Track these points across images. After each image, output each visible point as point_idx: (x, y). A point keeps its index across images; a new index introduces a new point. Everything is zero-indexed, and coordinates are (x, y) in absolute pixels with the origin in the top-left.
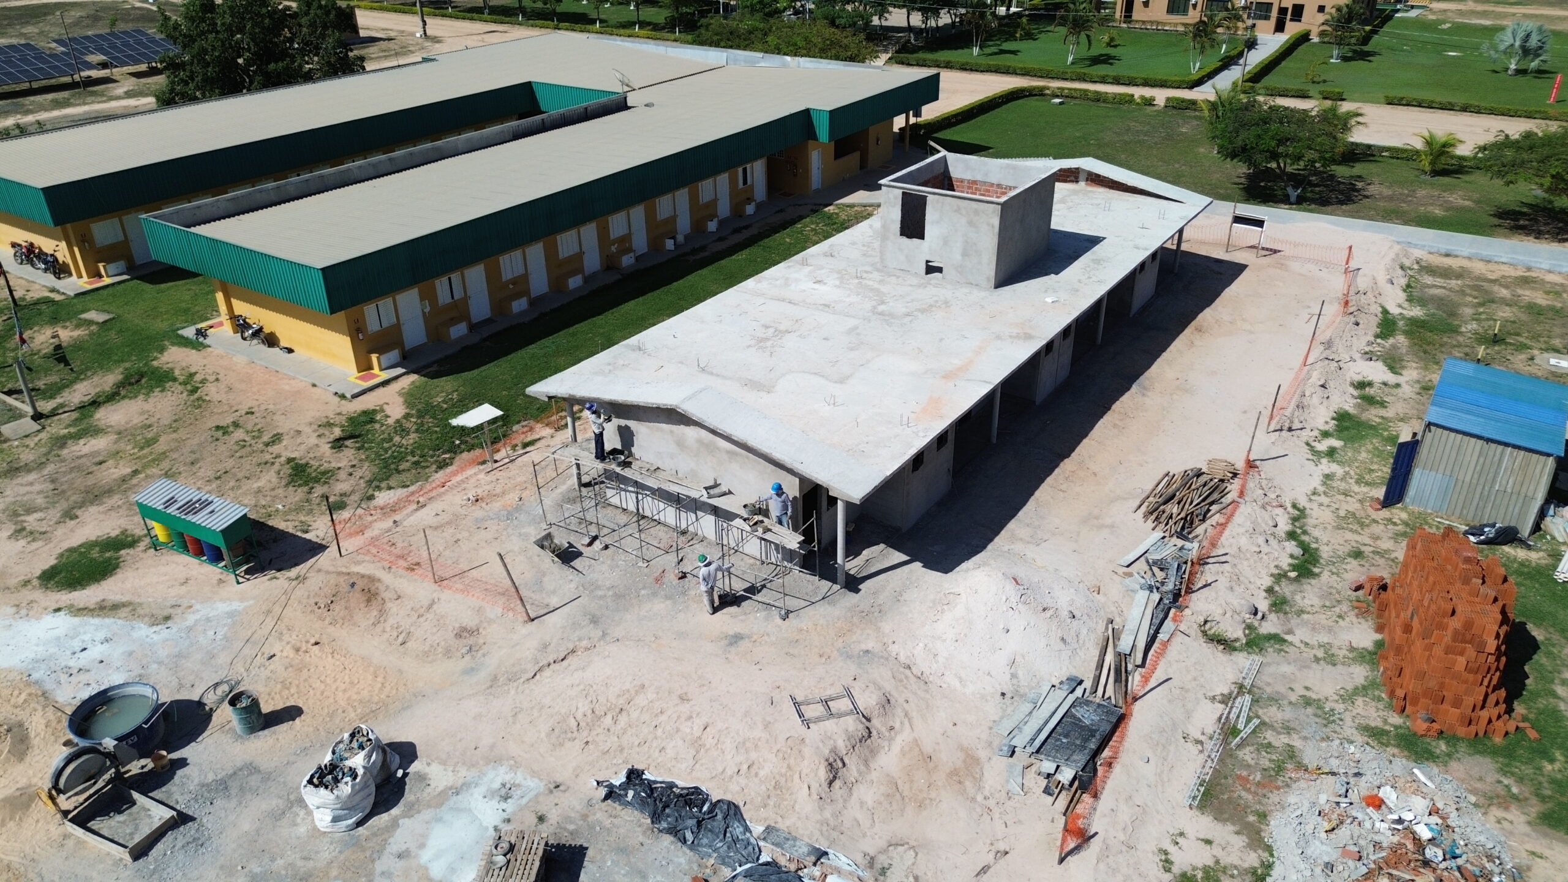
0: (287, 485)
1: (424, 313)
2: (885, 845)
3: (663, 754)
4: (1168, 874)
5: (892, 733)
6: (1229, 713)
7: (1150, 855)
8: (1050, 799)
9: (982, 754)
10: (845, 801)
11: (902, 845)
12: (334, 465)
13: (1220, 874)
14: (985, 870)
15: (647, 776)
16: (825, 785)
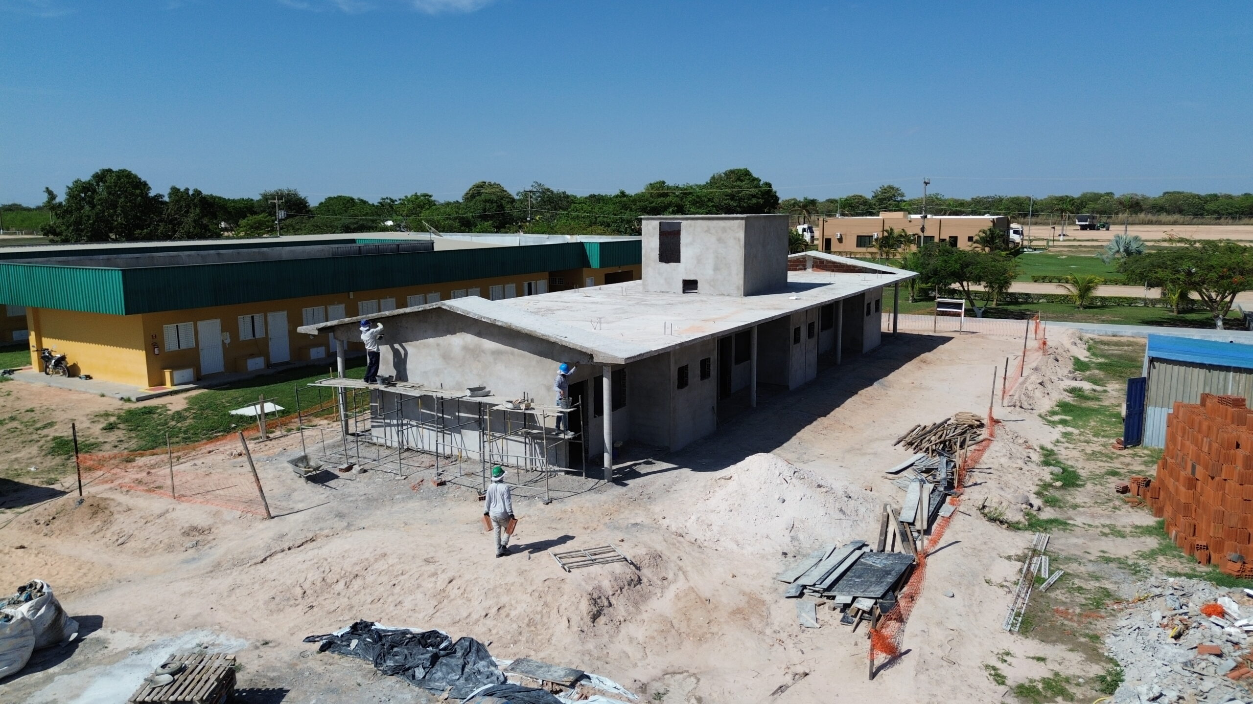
0: (46, 455)
1: (224, 344)
2: (660, 674)
3: (399, 607)
4: (1002, 687)
5: (665, 582)
6: (1029, 567)
7: (978, 670)
8: (850, 628)
9: (767, 597)
10: (611, 637)
11: (681, 673)
12: (101, 440)
13: (1063, 684)
14: (781, 689)
15: (378, 626)
16: (588, 620)
